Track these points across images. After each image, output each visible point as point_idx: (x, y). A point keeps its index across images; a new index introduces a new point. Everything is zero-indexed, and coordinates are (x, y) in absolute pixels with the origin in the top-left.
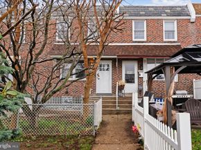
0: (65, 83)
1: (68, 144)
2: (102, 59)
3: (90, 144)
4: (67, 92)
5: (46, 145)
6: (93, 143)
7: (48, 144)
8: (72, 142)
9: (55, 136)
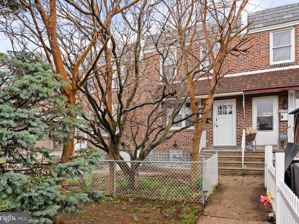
0: (165, 134)
1: (168, 212)
2: (216, 99)
3: (196, 214)
4: (175, 146)
5: (142, 210)
6: (201, 213)
7: (145, 209)
8: (174, 209)
9: (154, 200)
